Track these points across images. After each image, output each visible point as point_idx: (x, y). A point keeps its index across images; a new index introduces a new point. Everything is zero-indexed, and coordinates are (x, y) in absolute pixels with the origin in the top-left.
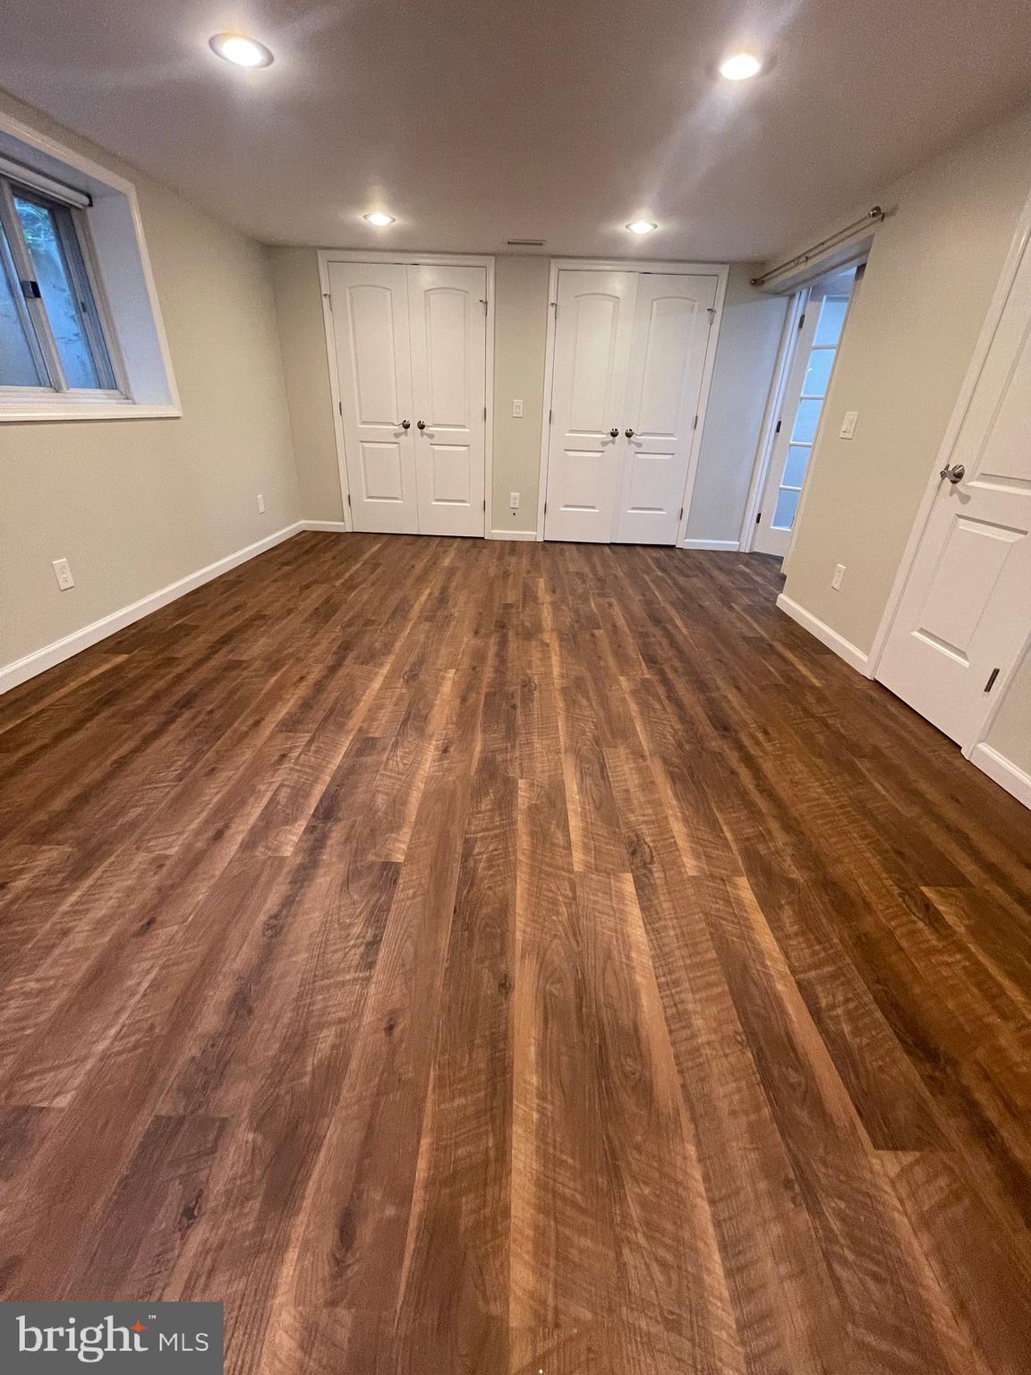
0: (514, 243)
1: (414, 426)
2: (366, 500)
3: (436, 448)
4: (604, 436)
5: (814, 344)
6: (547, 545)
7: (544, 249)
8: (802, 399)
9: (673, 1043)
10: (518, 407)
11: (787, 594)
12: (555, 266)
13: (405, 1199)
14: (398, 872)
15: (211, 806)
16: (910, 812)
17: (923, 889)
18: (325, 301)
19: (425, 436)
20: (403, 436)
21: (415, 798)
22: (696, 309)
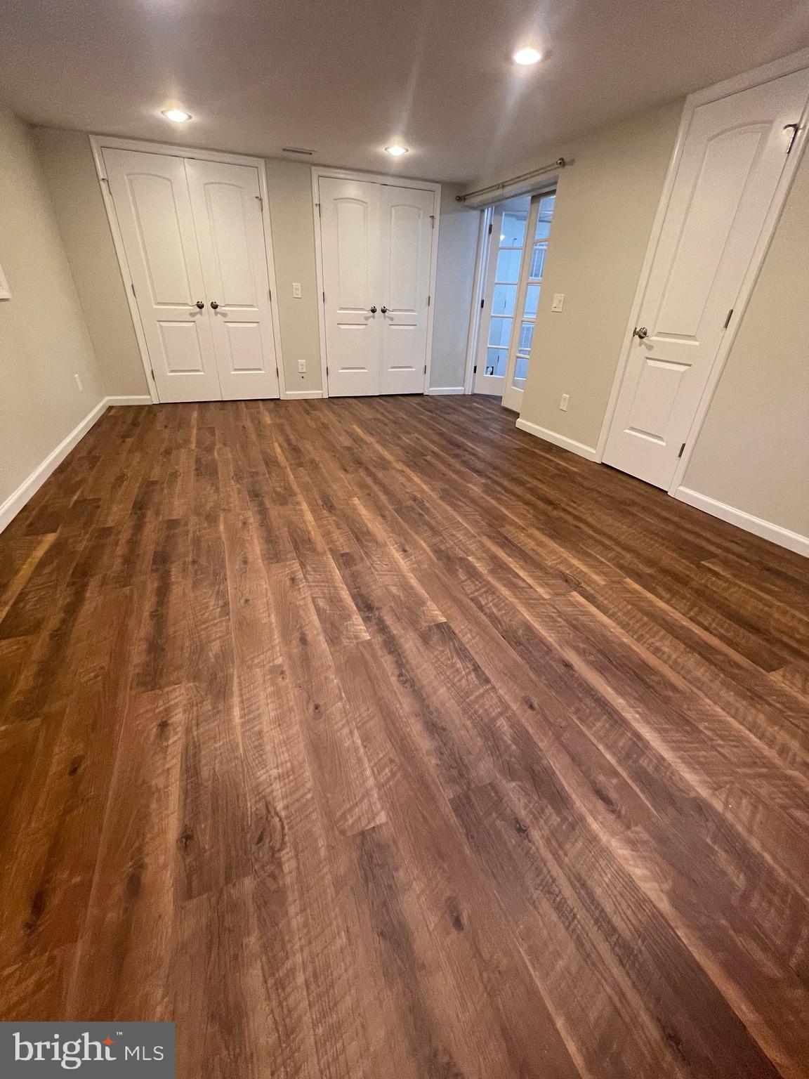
0: (288, 150)
1: (207, 306)
2: (169, 374)
3: (229, 325)
4: (366, 312)
5: (500, 246)
6: (331, 399)
7: (314, 158)
8: (497, 284)
9: (665, 662)
10: (297, 289)
11: (522, 419)
12: (316, 171)
13: (616, 774)
14: (449, 628)
15: (274, 625)
16: (670, 528)
17: (703, 562)
18: (103, 185)
19: (219, 315)
20: (199, 315)
21: (414, 582)
22: (422, 214)
